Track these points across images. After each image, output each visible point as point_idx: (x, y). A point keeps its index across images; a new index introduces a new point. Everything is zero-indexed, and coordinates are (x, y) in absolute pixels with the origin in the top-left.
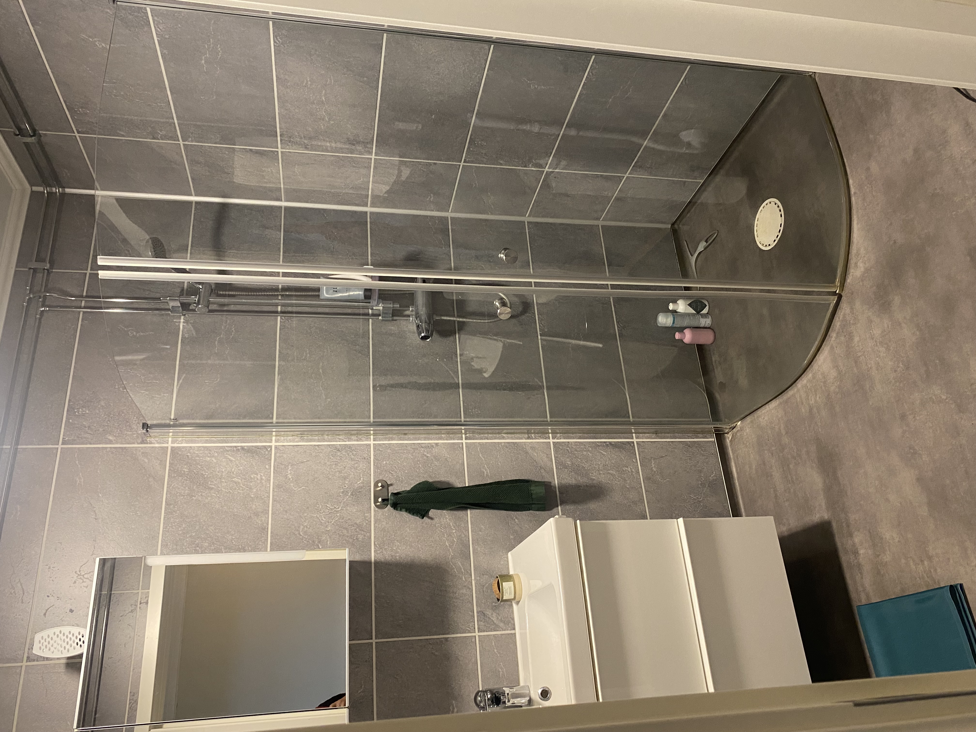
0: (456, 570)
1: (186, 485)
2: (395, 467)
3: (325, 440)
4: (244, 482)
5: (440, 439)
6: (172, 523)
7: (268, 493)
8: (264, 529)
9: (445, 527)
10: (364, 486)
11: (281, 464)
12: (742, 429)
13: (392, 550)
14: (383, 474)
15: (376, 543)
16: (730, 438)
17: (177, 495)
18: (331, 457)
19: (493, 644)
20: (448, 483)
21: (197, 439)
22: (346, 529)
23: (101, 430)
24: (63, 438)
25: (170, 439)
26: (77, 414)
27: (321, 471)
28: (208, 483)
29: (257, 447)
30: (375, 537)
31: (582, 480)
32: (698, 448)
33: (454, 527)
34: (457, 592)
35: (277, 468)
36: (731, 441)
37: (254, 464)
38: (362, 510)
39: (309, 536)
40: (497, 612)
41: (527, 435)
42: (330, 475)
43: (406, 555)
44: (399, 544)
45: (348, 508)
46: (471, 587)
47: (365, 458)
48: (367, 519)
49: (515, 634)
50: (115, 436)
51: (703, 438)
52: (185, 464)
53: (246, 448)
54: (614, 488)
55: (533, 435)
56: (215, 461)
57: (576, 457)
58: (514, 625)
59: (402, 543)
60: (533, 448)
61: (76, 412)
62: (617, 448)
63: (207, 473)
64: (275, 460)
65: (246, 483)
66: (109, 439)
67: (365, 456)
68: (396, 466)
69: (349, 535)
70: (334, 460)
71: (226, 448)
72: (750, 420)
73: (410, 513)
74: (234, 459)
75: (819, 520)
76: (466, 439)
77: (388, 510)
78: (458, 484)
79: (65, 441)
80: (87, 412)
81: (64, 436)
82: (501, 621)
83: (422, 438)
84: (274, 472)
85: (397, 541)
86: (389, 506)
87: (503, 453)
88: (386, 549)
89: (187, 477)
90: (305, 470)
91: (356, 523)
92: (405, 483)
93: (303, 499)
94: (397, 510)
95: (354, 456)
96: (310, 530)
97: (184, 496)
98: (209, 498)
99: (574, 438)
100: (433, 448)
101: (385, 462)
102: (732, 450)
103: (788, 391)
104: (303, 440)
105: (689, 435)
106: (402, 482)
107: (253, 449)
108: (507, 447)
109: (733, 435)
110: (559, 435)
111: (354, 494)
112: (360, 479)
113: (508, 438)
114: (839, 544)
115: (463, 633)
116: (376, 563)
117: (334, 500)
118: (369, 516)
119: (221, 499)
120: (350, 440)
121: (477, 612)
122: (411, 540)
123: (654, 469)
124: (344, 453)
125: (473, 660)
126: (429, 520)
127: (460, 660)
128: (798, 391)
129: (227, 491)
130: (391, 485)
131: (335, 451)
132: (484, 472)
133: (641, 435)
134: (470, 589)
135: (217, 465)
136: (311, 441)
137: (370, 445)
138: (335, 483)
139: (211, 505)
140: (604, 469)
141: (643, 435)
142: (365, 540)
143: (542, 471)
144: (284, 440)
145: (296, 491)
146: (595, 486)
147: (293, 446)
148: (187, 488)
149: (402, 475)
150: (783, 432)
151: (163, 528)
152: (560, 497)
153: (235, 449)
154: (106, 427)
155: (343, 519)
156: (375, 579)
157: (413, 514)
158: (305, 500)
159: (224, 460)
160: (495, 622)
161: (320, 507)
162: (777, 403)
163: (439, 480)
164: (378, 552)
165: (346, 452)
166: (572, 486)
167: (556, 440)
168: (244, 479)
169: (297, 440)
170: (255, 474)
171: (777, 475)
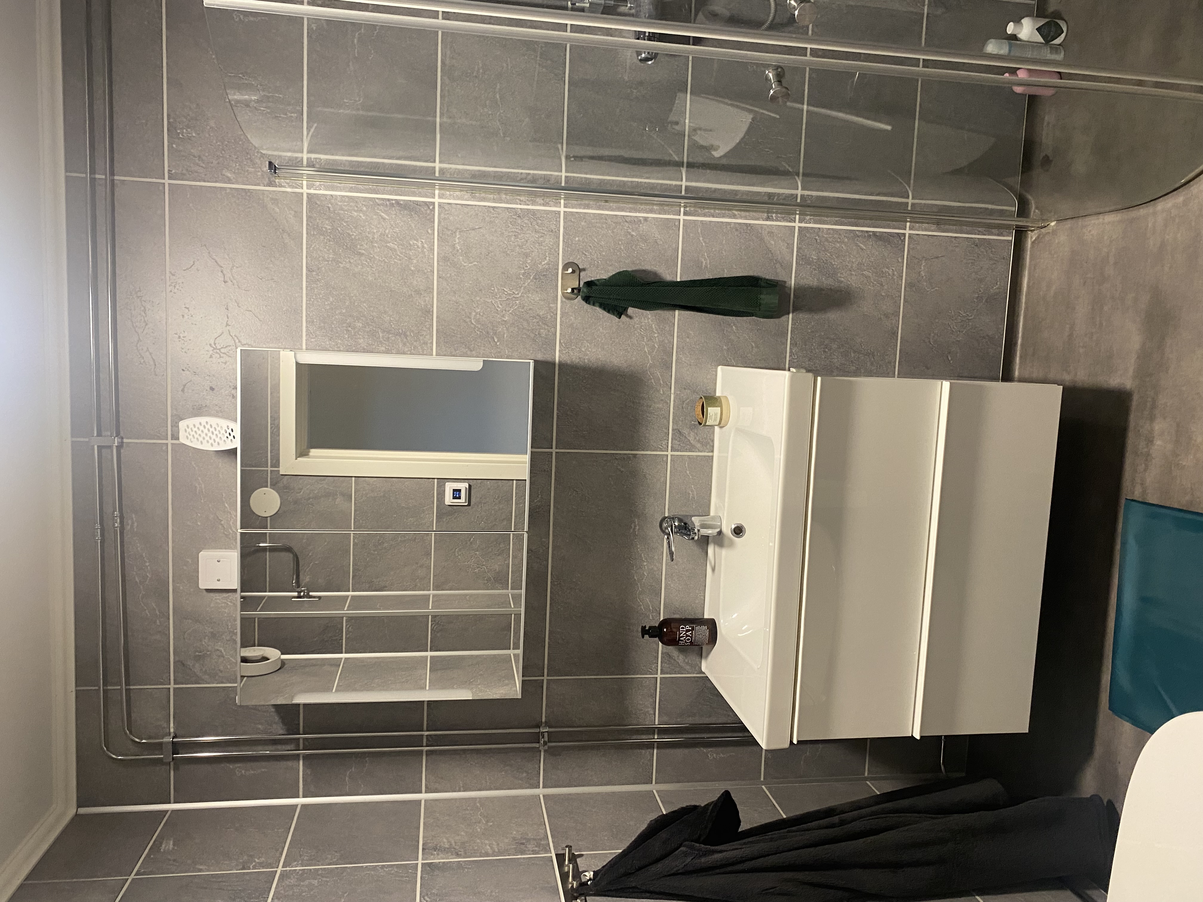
0: (653, 381)
1: (329, 247)
2: (591, 247)
3: (501, 200)
4: (402, 249)
5: (651, 211)
6: (316, 294)
7: (431, 266)
8: (428, 312)
9: (646, 329)
10: (549, 268)
11: (446, 228)
12: (1054, 232)
13: (580, 351)
14: (574, 254)
15: (562, 341)
16: (1034, 238)
17: (320, 259)
18: (510, 225)
19: (686, 465)
20: (655, 274)
21: (339, 185)
22: (527, 320)
23: (215, 162)
24: (169, 171)
25: (305, 183)
26: (181, 136)
27: (497, 243)
28: (356, 247)
29: (416, 203)
30: (561, 334)
31: (827, 282)
32: (988, 249)
33: (657, 330)
34: (652, 406)
35: (443, 235)
36: (1033, 243)
37: (413, 225)
38: (546, 298)
39: (483, 325)
40: (696, 431)
41: (766, 215)
42: (508, 249)
43: (597, 359)
44: (589, 344)
45: (530, 295)
46: (669, 402)
47: (552, 231)
48: (552, 310)
49: (712, 456)
50: (234, 173)
51: (998, 235)
52: (327, 219)
53: (402, 203)
54: (865, 295)
55: (774, 215)
56: (364, 218)
57: (826, 250)
58: (713, 446)
59: (593, 344)
60: (771, 233)
61: (179, 133)
62: (881, 240)
63: (355, 234)
64: (439, 222)
65: (404, 251)
66: (228, 177)
67: (553, 227)
68: (591, 245)
69: (530, 328)
70: (513, 230)
71: (377, 201)
72: (1069, 226)
73: (604, 309)
74: (387, 217)
75: (1117, 386)
76: (685, 214)
77: (578, 302)
78: (669, 278)
79: (171, 174)
80: (194, 135)
81: (169, 167)
82: (699, 441)
83: (627, 208)
84: (438, 239)
85: (587, 341)
86: (579, 297)
87: (731, 238)
88: (573, 350)
89: (330, 237)
90: (477, 240)
91: (538, 315)
92: (602, 269)
93: (475, 277)
94: (589, 303)
95: (539, 226)
96: (484, 319)
97: (328, 261)
98: (360, 267)
99: (827, 224)
100: (641, 223)
101: (577, 239)
102: (1031, 255)
103: (1140, 208)
104: (474, 198)
105: (980, 229)
106: (597, 267)
107: (410, 205)
108: (737, 230)
109: (1038, 237)
110: (808, 218)
111: (537, 277)
112: (545, 258)
113: (741, 217)
114: (1132, 424)
115: (653, 451)
116: (561, 364)
117: (513, 283)
118: (555, 308)
119: (374, 270)
120: (534, 203)
121: (673, 430)
122: (603, 341)
123: (923, 274)
124: (526, 221)
125: (662, 479)
126: (628, 319)
127: (647, 479)
128: (1155, 214)
129: (380, 259)
130: (584, 270)
131: (515, 217)
132: (702, 263)
133: (917, 225)
134: (667, 403)
135: (367, 223)
136: (484, 199)
137: (559, 212)
138: (515, 261)
139: (362, 275)
140: (858, 269)
141: (920, 225)
142: (549, 336)
143: (778, 266)
144: (450, 195)
145: (466, 268)
146: (841, 291)
147: (462, 205)
148: (331, 251)
149: (598, 258)
150: (1112, 260)
151: (307, 300)
152: (794, 302)
153: (388, 203)
154: (221, 159)
155: (523, 308)
156: (559, 383)
157: (609, 312)
158: (478, 279)
159: (374, 217)
160: (692, 442)
161: (496, 290)
162: (1118, 218)
163: (644, 268)
164: (564, 352)
165: (528, 220)
166: (812, 288)
167: (803, 225)
168: (401, 245)
169: (466, 197)
170: (415, 240)
171: (1082, 310)
